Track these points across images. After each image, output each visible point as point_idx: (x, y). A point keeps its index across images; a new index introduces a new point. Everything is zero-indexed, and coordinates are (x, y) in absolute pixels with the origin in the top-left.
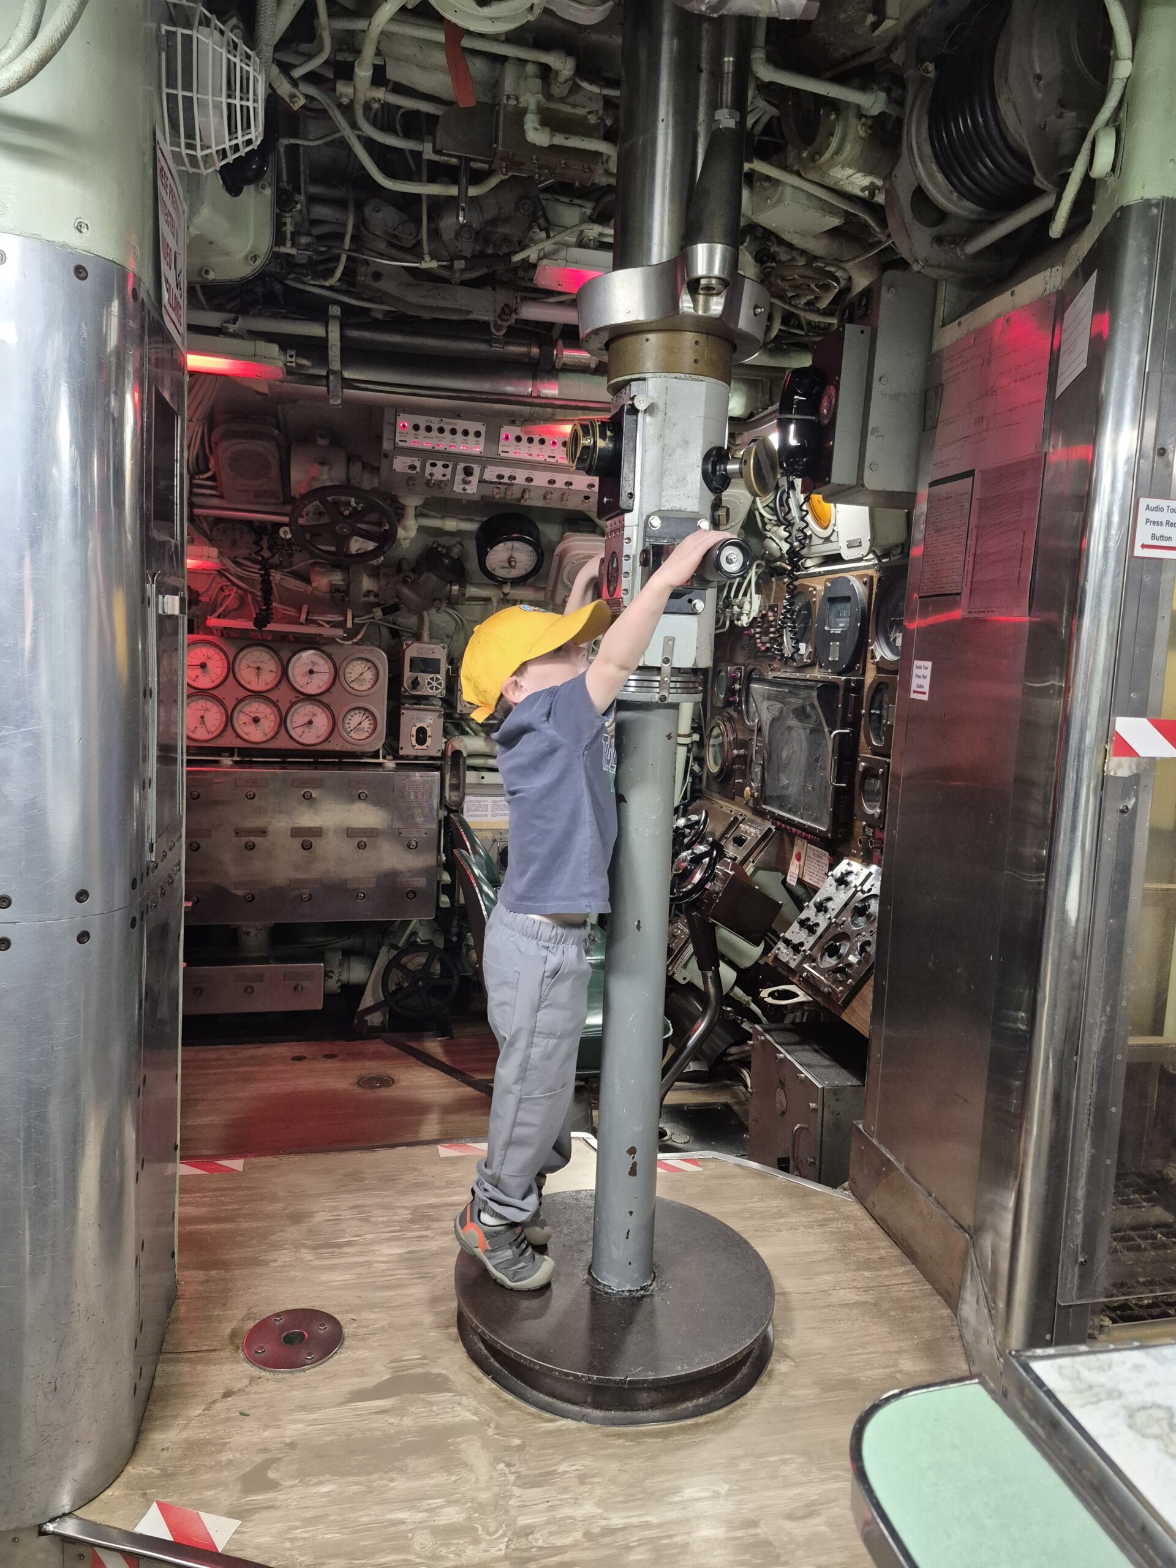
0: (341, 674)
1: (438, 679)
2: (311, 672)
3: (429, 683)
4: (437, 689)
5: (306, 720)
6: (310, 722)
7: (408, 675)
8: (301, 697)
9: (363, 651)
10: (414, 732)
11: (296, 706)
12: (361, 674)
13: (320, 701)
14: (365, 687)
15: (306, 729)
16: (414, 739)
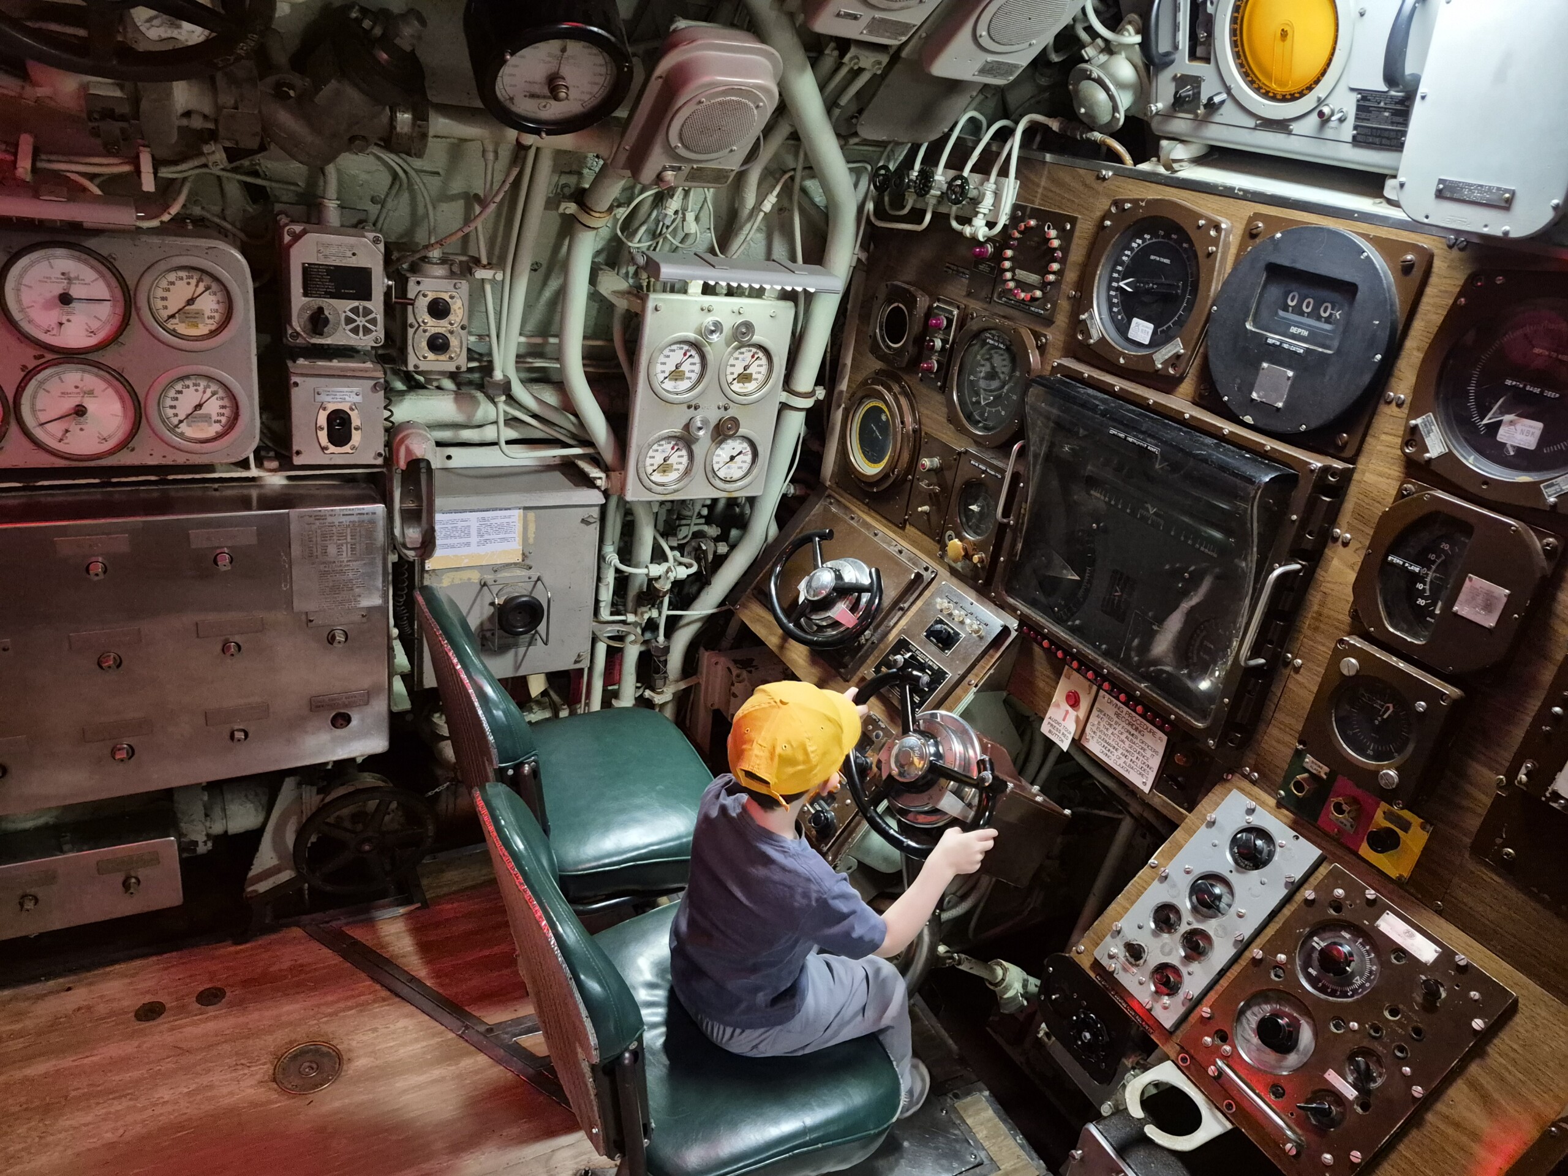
0: (142, 302)
1: (367, 312)
2: (65, 299)
3: (349, 321)
4: (367, 331)
5: (69, 404)
6: (80, 411)
7: (299, 301)
8: (49, 356)
9: (187, 251)
10: (322, 420)
11: (40, 376)
12: (191, 301)
13: (98, 365)
14: (203, 330)
15: (74, 428)
16: (323, 436)
